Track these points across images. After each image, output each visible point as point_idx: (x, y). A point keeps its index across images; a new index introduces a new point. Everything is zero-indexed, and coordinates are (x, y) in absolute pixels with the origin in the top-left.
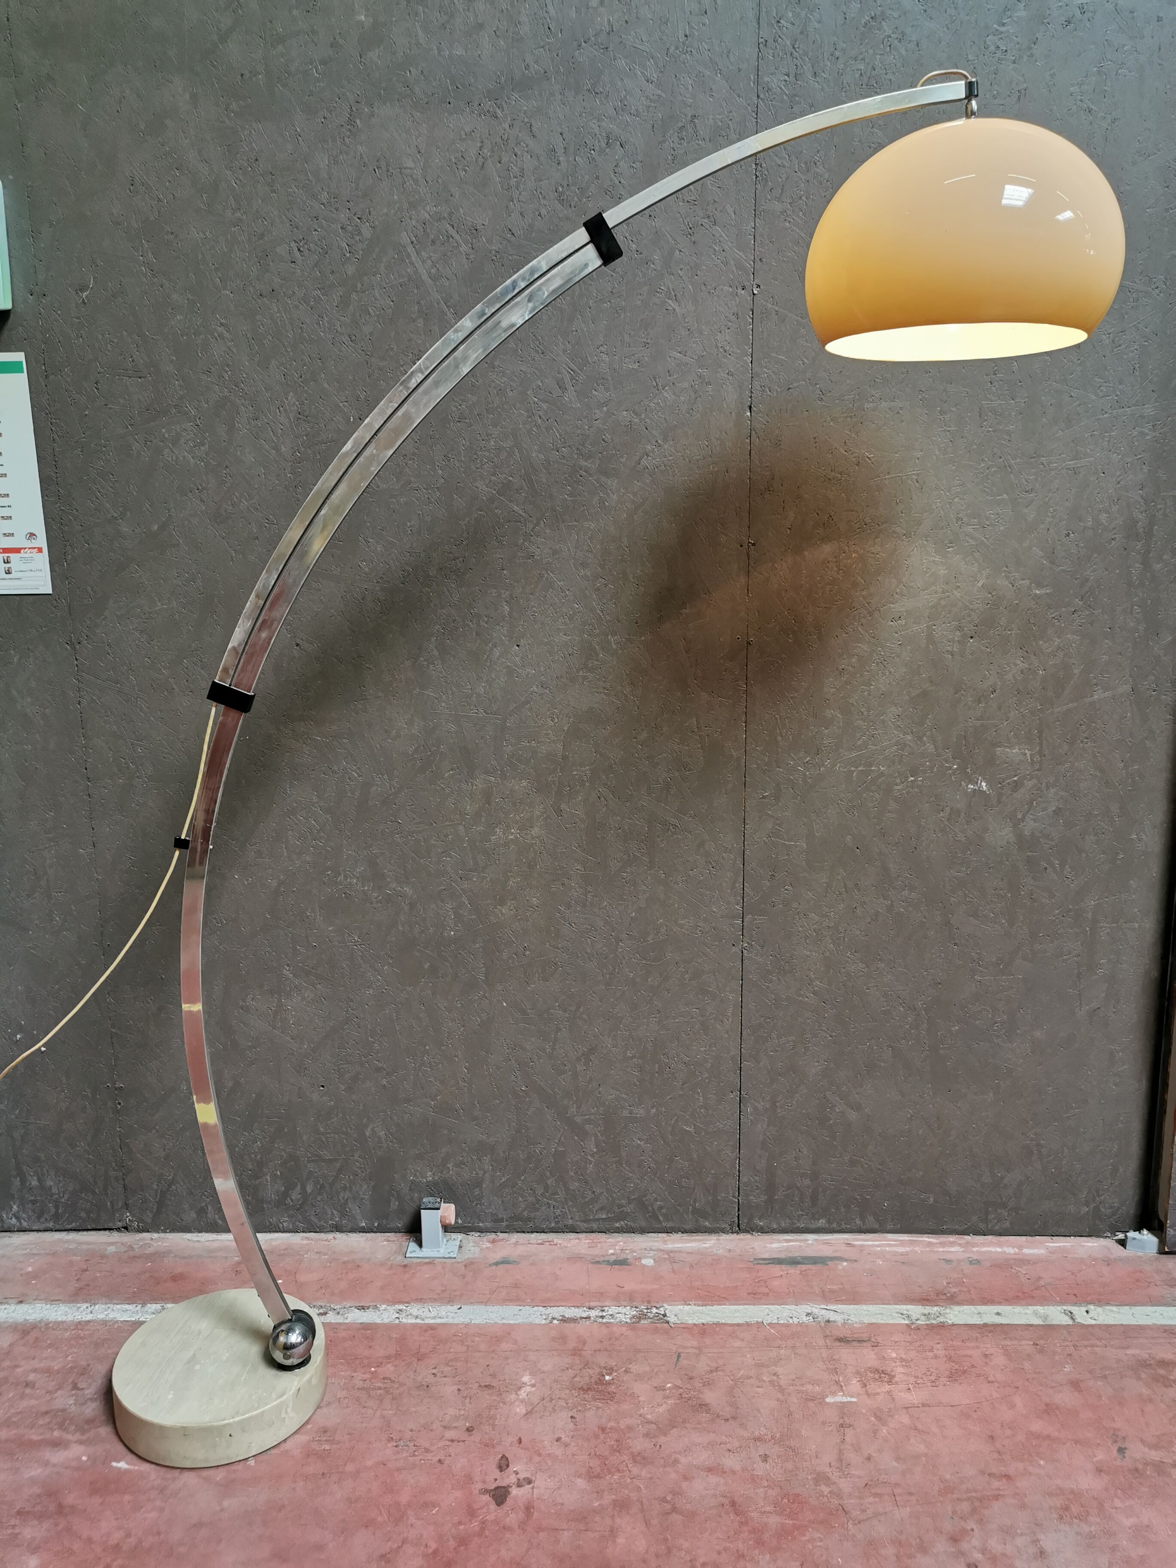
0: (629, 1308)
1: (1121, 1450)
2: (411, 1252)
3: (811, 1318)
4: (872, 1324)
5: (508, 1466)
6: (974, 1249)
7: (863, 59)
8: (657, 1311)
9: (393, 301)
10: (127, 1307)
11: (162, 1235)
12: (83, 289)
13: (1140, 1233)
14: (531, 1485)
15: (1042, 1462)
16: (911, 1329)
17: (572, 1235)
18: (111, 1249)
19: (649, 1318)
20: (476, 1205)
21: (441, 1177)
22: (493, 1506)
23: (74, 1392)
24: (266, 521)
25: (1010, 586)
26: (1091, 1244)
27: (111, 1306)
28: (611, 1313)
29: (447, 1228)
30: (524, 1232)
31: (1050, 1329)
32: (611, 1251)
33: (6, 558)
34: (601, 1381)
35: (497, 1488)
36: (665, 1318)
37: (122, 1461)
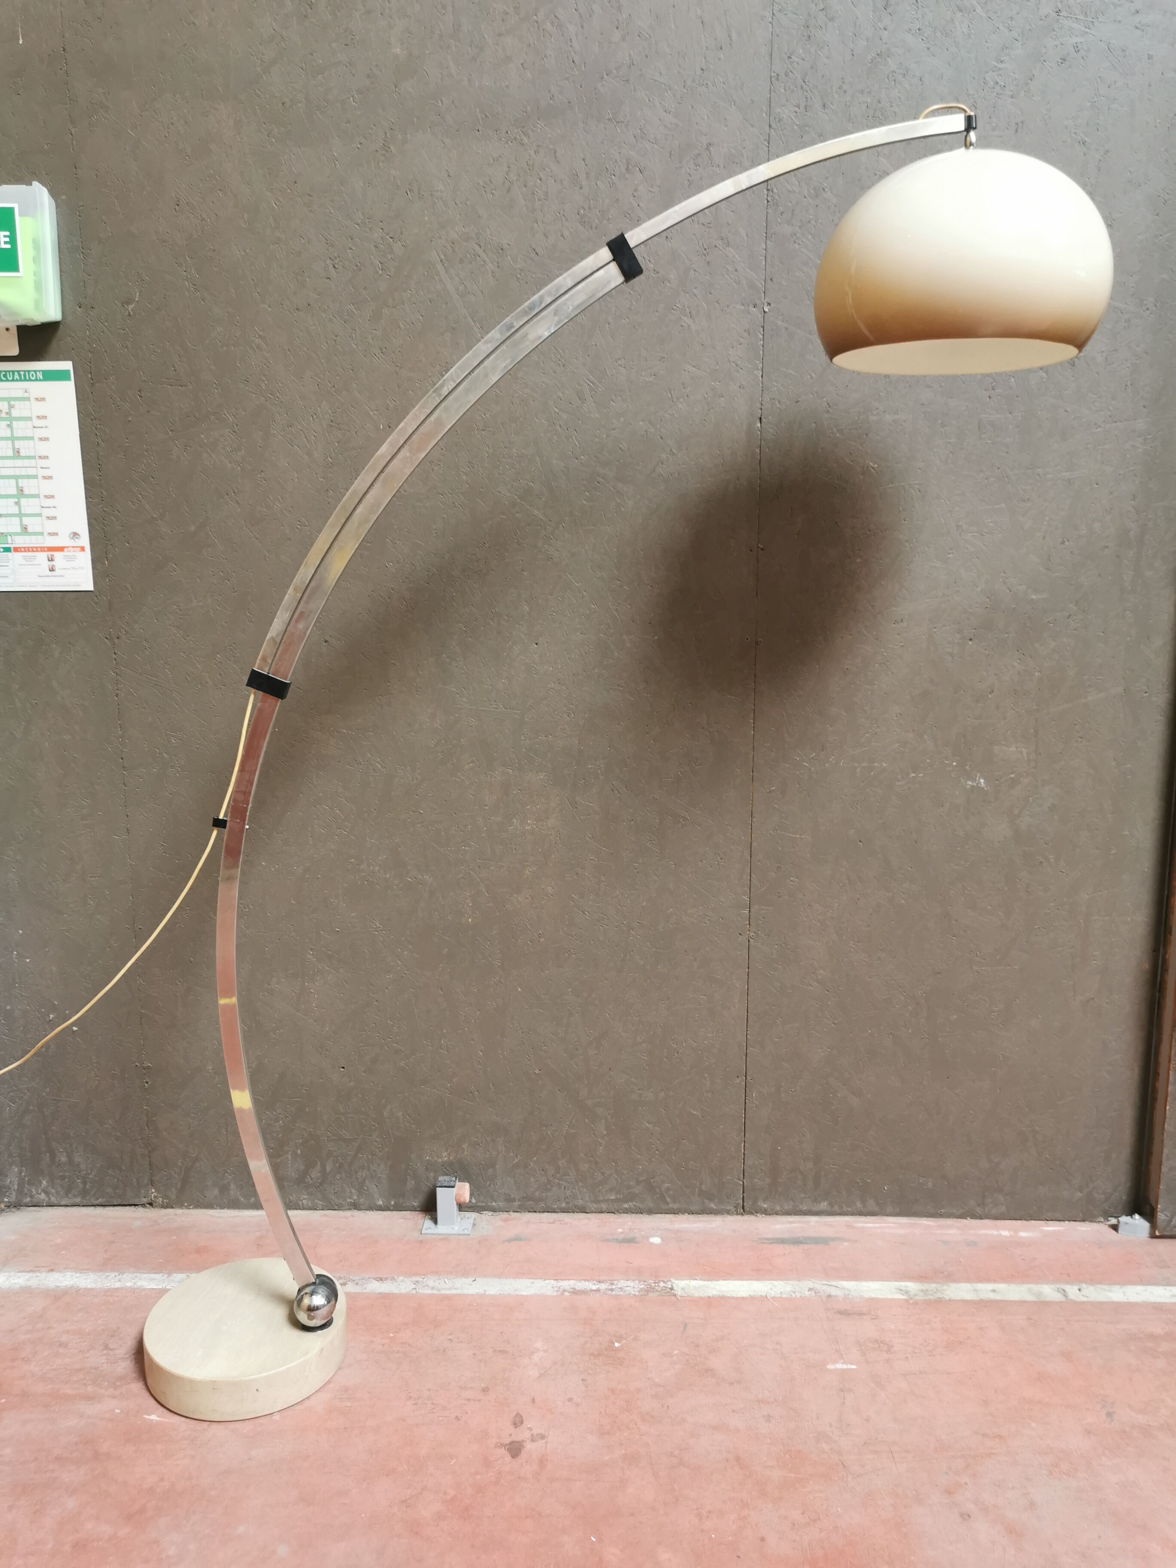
0: (637, 1281)
1: (1109, 1415)
2: (426, 1229)
3: (813, 1292)
4: (872, 1299)
5: (522, 1423)
6: (971, 1232)
7: (869, 93)
8: (664, 1285)
9: (422, 316)
10: (154, 1276)
11: (186, 1211)
12: (128, 303)
13: (1132, 1218)
14: (544, 1441)
15: (1033, 1425)
16: (910, 1304)
17: (583, 1215)
18: (138, 1223)
19: (657, 1291)
20: (489, 1185)
21: (456, 1157)
22: (508, 1458)
23: (105, 1352)
24: (299, 523)
25: (1008, 591)
26: (1084, 1229)
27: (138, 1275)
28: (619, 1286)
29: (461, 1207)
30: (536, 1212)
31: (1043, 1305)
32: (620, 1230)
33: (50, 557)
34: (610, 1348)
35: (512, 1443)
36: (673, 1291)
37: (153, 1414)
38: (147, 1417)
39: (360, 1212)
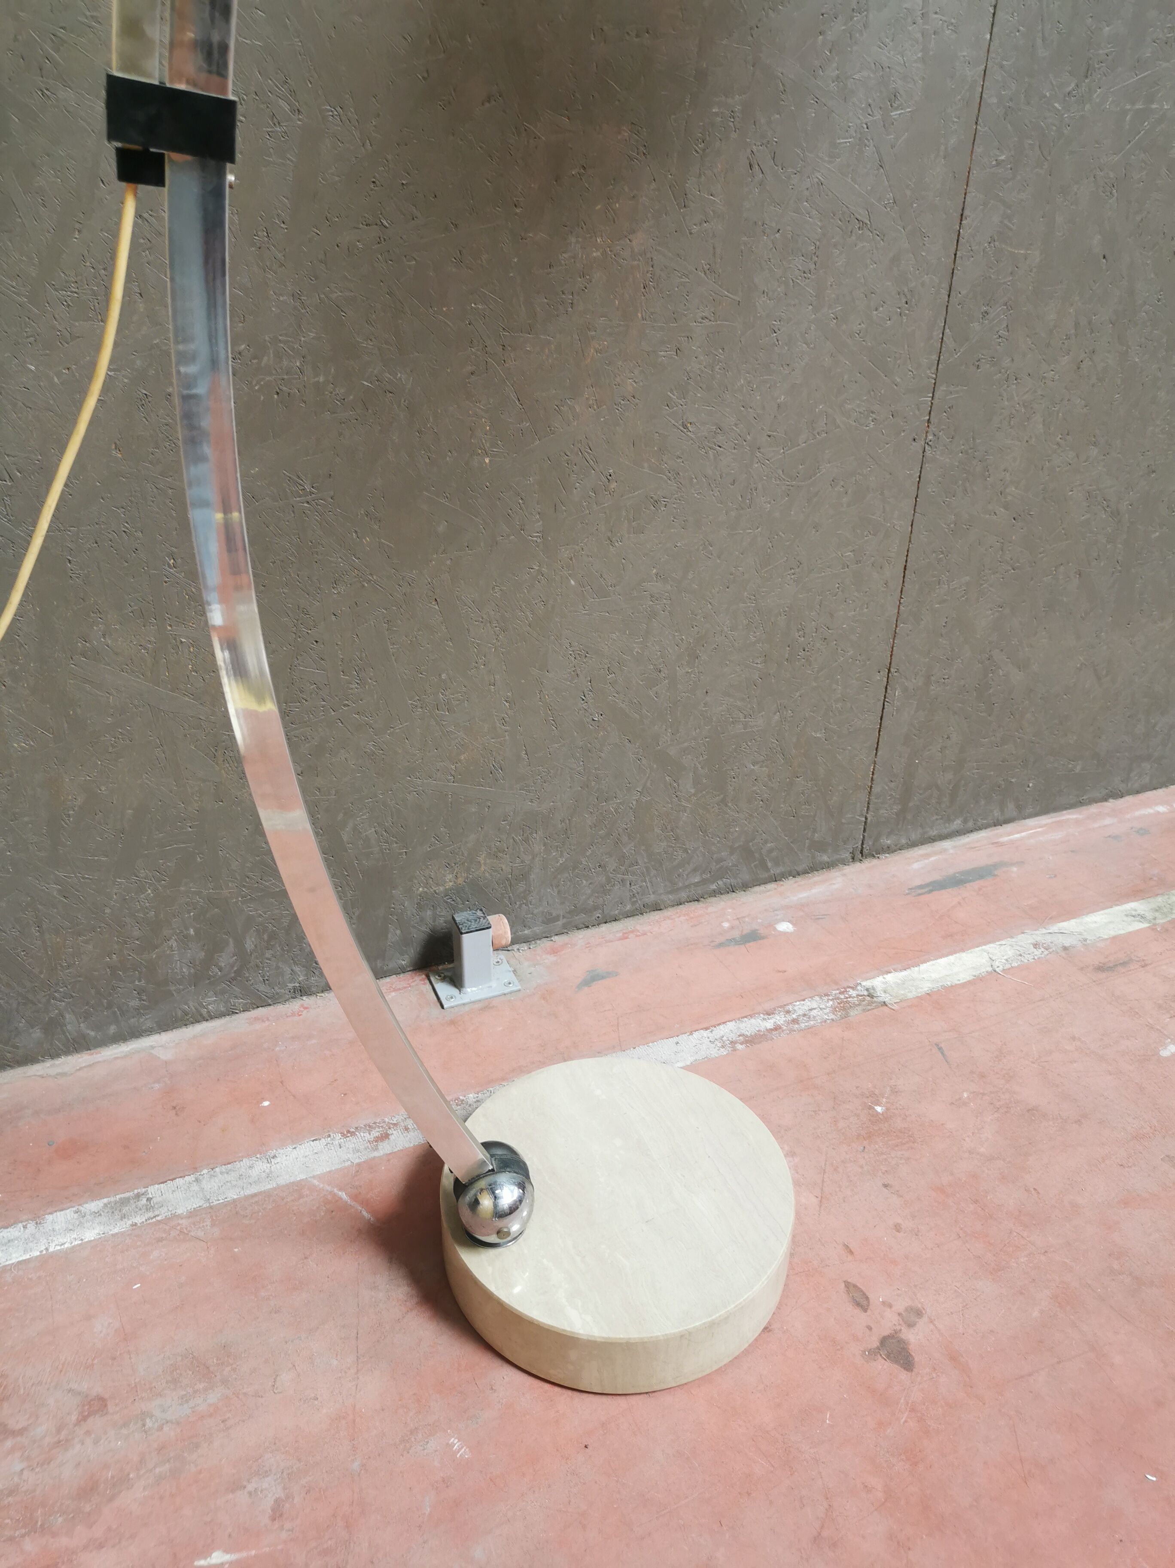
0: (817, 998)
2: (449, 1000)
3: (1042, 949)
5: (867, 1298)
8: (857, 992)
14: (925, 1319)
16: (1160, 932)
17: (656, 916)
19: (855, 1005)
22: (903, 1375)
28: (801, 1012)
29: (499, 951)
30: (588, 927)
32: (726, 925)
34: (876, 1118)
35: (884, 1341)
36: (875, 999)
37: (213, 1550)
38: (202, 1563)
39: (313, 998)
